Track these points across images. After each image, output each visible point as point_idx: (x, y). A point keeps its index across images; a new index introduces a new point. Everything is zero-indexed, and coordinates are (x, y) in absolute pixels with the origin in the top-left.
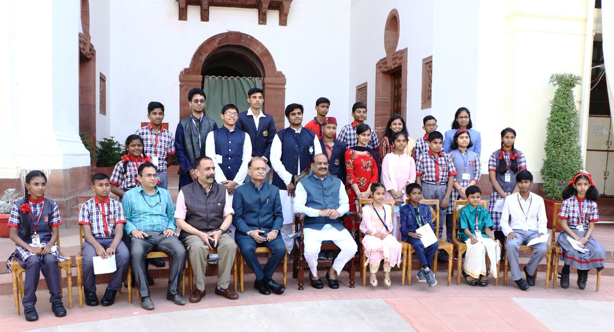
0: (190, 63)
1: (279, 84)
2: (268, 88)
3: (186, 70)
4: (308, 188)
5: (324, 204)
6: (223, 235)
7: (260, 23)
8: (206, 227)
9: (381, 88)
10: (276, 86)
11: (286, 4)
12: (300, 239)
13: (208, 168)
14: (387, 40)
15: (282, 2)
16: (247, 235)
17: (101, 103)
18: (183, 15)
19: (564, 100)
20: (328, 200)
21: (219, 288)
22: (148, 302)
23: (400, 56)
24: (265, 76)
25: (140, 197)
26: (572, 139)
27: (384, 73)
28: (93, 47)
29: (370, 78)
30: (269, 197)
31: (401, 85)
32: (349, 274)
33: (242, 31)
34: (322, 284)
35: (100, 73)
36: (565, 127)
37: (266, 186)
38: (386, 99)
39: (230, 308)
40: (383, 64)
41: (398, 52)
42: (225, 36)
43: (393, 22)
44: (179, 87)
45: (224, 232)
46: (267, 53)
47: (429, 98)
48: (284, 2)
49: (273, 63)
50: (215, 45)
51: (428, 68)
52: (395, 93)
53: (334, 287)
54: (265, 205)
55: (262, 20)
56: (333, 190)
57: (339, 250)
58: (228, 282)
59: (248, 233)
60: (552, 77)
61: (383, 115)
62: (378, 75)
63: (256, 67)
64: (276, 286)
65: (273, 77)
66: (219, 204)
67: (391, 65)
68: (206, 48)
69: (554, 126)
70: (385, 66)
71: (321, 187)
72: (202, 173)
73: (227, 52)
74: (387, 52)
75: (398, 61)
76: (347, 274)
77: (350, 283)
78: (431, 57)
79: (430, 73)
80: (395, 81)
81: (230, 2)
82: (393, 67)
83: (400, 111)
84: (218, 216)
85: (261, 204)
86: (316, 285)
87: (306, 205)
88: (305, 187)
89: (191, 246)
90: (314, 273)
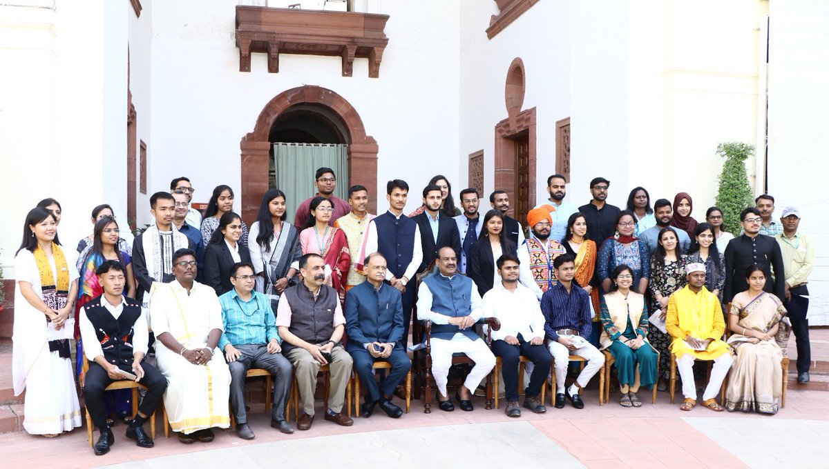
0: (255, 125)
1: (370, 153)
2: (355, 158)
3: (249, 135)
4: (433, 289)
5: (453, 309)
6: (335, 348)
7: (344, 75)
8: (313, 337)
9: (502, 157)
10: (365, 155)
11: (379, 51)
12: (426, 351)
13: (317, 267)
14: (509, 97)
15: (373, 48)
16: (364, 348)
17: (141, 178)
18: (245, 65)
19: (735, 175)
20: (458, 304)
21: (329, 412)
22: (246, 430)
23: (526, 117)
24: (350, 143)
25: (234, 303)
27: (506, 138)
28: (134, 108)
29: (488, 144)
30: (389, 302)
31: (528, 153)
32: (484, 393)
33: (322, 85)
34: (452, 406)
35: (141, 141)
36: (738, 207)
37: (385, 288)
38: (508, 171)
40: (505, 126)
41: (524, 112)
42: (299, 91)
43: (517, 74)
44: (240, 157)
45: (336, 345)
46: (353, 113)
47: (566, 171)
48: (375, 48)
49: (362, 125)
50: (287, 103)
51: (563, 133)
52: (519, 163)
53: (468, 408)
54: (385, 312)
55: (347, 70)
56: (463, 292)
57: (474, 364)
58: (341, 405)
59: (366, 345)
60: (719, 147)
62: (498, 141)
63: (339, 130)
64: (393, 408)
65: (361, 143)
66: (329, 310)
67: (515, 128)
68: (275, 107)
69: (724, 207)
70: (507, 129)
71: (450, 288)
72: (309, 273)
73: (301, 111)
74: (509, 112)
75: (525, 125)
76: (482, 392)
77: (486, 403)
78: (569, 118)
79: (566, 140)
80: (519, 150)
81: (305, 48)
82: (517, 132)
83: (528, 187)
84: (327, 325)
85: (380, 310)
86: (445, 407)
87: (432, 309)
88: (430, 288)
89: (299, 361)
90: (444, 392)
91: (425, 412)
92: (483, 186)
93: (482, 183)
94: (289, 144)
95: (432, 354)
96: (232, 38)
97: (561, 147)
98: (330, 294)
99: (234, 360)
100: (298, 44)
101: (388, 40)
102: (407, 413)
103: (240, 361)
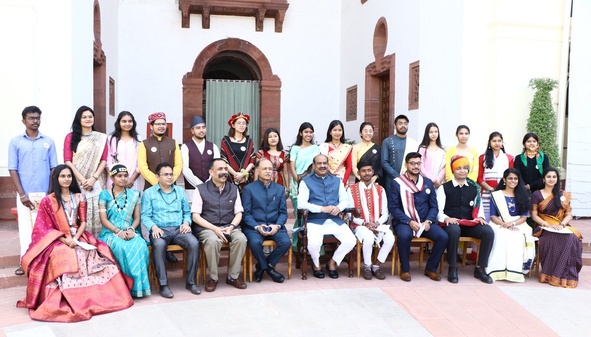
0: (192, 67)
1: (276, 87)
2: (265, 90)
3: (188, 73)
4: (310, 186)
5: (325, 201)
6: (234, 231)
7: (257, 30)
8: (218, 222)
9: (370, 90)
10: (272, 89)
11: (282, 13)
12: (304, 233)
13: (221, 169)
14: (376, 46)
15: (278, 11)
16: (255, 229)
17: (110, 105)
18: (185, 23)
19: (542, 103)
20: (328, 197)
21: (229, 278)
22: (167, 291)
23: (388, 61)
24: (261, 80)
25: (158, 195)
26: (550, 139)
27: (374, 76)
28: (104, 53)
29: (360, 81)
30: (275, 195)
31: (389, 87)
32: (348, 265)
33: (241, 38)
34: (323, 274)
35: (110, 77)
36: (544, 127)
37: (272, 185)
38: (375, 101)
39: (241, 296)
40: (372, 68)
41: (387, 57)
42: (224, 42)
43: (382, 29)
44: (182, 90)
45: (235, 227)
46: (264, 58)
47: (416, 100)
48: (280, 11)
49: (270, 67)
50: (216, 50)
51: (414, 72)
52: (383, 95)
53: (335, 276)
54: (272, 203)
55: (259, 27)
56: (333, 188)
57: (339, 243)
58: (238, 273)
59: (256, 227)
60: (531, 81)
61: (372, 115)
62: (368, 78)
63: (253, 70)
64: (277, 275)
65: (269, 80)
66: (231, 201)
67: (380, 69)
68: (207, 53)
69: (534, 127)
70: (375, 70)
71: (323, 185)
72: (216, 173)
73: (226, 57)
74: (376, 57)
75: (387, 66)
76: (346, 264)
77: (349, 273)
78: (418, 61)
79: (417, 77)
80: (383, 84)
81: (229, 11)
82: (381, 72)
83: (389, 112)
84: (229, 213)
85: (269, 201)
86: (318, 275)
87: (309, 201)
88: (307, 185)
89: (207, 240)
90: (317, 264)
91: (303, 279)
92: (356, 112)
93: (356, 109)
94: (217, 80)
95: (308, 235)
96: (176, 4)
97: (413, 82)
98: (232, 189)
99: (159, 237)
100: (224, 7)
101: (289, 4)
102: (288, 279)
103: (163, 238)
